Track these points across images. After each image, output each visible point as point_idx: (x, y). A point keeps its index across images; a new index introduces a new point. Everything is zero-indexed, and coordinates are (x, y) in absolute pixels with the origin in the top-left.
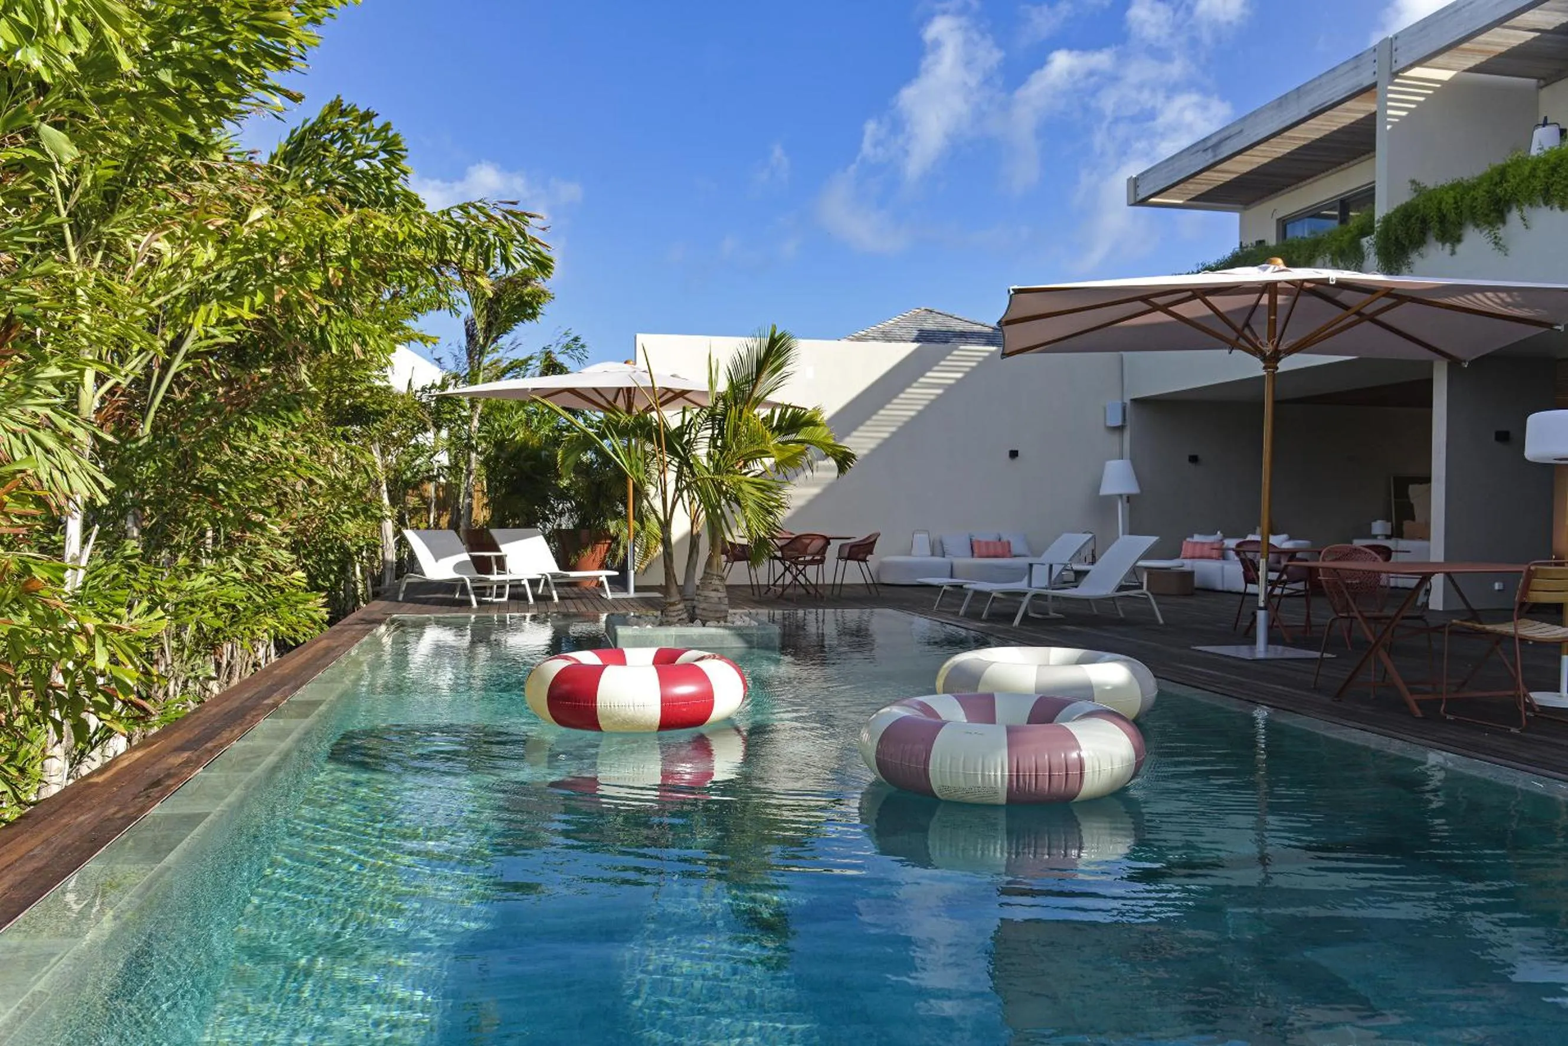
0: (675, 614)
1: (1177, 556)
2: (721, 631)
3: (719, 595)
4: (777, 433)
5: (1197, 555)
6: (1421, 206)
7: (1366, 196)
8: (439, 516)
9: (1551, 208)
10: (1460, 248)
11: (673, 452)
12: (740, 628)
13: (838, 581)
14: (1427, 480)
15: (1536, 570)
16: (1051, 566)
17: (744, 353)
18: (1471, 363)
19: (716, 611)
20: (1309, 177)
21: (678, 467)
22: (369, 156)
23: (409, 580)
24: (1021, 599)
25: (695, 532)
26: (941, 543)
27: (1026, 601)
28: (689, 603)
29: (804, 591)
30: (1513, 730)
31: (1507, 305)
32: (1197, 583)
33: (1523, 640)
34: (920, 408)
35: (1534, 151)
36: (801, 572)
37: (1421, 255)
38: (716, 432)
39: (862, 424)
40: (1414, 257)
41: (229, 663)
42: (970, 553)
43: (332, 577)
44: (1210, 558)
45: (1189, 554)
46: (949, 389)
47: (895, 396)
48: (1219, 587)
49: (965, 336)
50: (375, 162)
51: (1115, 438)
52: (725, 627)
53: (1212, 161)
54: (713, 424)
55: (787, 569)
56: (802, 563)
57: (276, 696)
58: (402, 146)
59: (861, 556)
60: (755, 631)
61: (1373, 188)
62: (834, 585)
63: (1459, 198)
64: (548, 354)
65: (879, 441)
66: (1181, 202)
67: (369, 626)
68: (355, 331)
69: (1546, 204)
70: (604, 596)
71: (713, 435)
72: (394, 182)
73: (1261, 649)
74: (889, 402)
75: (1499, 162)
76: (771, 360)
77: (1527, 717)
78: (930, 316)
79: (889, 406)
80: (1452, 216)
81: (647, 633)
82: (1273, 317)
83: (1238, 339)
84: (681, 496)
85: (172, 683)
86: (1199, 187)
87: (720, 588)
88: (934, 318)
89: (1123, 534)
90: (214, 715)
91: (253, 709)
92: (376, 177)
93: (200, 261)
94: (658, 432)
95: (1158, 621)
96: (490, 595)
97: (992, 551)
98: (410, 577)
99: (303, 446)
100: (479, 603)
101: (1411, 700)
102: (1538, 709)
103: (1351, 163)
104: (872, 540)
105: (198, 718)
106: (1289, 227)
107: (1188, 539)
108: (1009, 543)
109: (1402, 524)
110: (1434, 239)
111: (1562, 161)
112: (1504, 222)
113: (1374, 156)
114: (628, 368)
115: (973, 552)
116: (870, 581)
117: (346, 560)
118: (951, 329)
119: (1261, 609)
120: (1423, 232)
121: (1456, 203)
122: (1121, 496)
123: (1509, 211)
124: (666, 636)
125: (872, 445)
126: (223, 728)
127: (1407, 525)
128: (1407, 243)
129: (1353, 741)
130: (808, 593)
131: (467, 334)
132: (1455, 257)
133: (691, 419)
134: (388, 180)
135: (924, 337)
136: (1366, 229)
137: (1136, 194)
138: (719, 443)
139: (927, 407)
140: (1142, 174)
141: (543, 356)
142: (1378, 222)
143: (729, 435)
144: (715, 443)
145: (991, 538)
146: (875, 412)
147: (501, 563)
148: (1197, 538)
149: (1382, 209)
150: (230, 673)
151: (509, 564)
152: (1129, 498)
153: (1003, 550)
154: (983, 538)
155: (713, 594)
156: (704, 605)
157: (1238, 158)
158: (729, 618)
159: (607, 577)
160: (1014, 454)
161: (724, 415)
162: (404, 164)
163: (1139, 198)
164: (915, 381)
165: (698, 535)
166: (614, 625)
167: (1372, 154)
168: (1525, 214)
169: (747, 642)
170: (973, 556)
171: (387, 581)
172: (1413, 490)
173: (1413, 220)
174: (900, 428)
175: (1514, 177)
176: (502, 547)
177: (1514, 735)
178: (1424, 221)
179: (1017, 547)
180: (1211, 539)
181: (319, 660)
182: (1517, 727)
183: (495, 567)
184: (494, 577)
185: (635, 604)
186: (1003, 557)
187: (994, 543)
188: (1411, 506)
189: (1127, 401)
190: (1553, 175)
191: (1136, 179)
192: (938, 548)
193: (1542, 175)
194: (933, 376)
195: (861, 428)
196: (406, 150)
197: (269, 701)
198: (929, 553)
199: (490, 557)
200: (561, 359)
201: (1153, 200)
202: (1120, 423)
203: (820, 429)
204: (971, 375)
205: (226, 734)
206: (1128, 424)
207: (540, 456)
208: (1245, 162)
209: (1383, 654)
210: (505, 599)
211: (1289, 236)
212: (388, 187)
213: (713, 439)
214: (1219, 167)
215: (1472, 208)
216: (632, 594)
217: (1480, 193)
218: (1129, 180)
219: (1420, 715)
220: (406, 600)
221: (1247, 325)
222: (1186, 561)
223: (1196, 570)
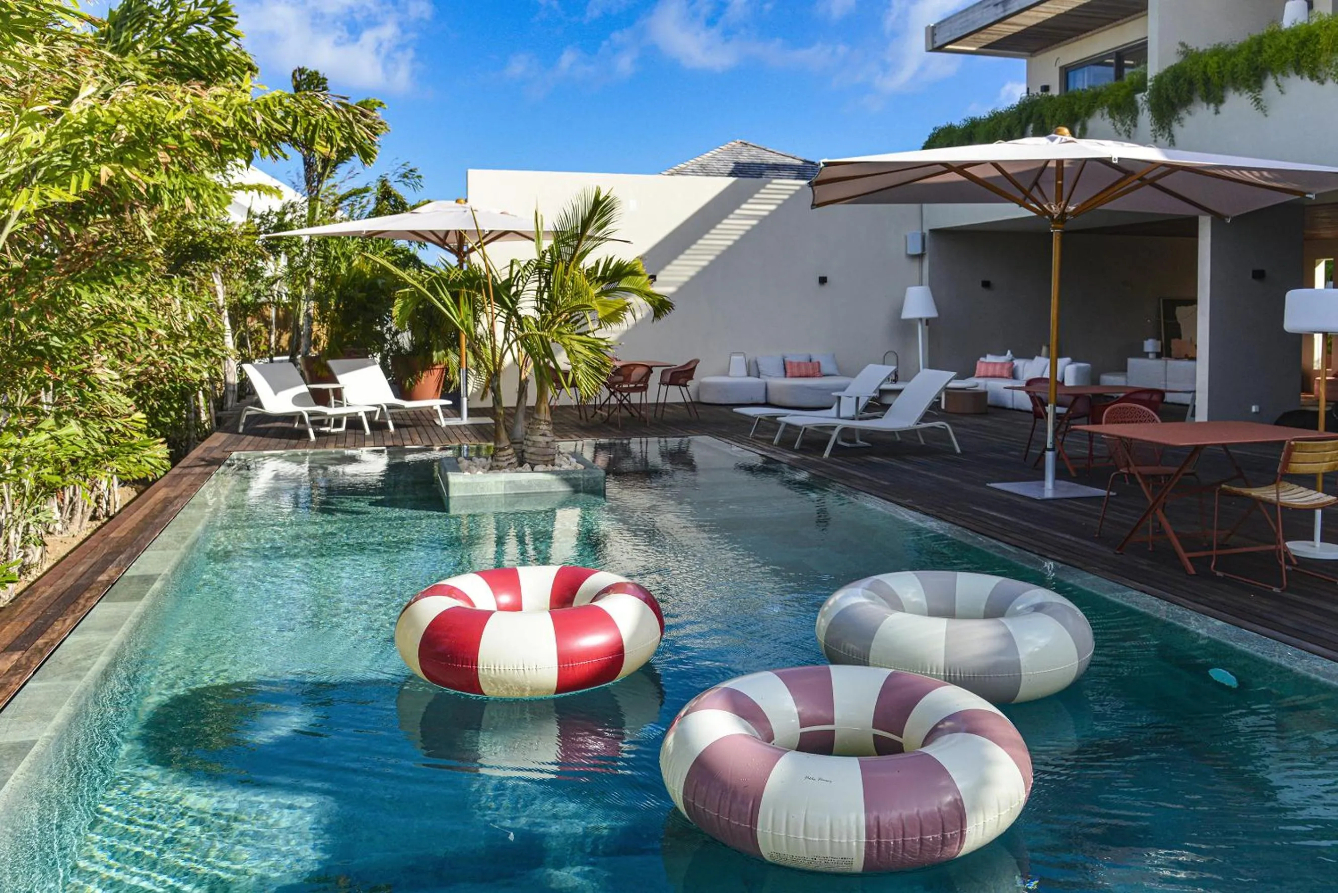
0: (504, 459)
1: (972, 375)
2: (548, 477)
3: (547, 439)
4: (601, 282)
5: (990, 374)
6: (1188, 69)
7: (1139, 51)
8: (280, 335)
9: (1302, 78)
10: (1223, 108)
11: (504, 305)
12: (567, 472)
13: (661, 400)
14: (1194, 302)
15: (1296, 444)
16: (858, 398)
17: (570, 211)
18: (1234, 219)
19: (545, 455)
20: (1088, 31)
21: (507, 318)
22: (199, 22)
23: (248, 413)
24: (830, 432)
25: (523, 377)
26: (756, 362)
27: (835, 434)
28: (518, 446)
29: (628, 414)
30: (1275, 589)
31: (1266, 179)
32: (990, 401)
33: (1285, 508)
34: (736, 238)
35: (1287, 23)
36: (625, 398)
37: (1189, 113)
38: (543, 285)
39: (682, 252)
40: (1183, 113)
41: (71, 500)
42: (783, 373)
43: (172, 413)
44: (1001, 377)
45: (982, 374)
46: (763, 220)
47: (713, 227)
48: (1010, 406)
49: (778, 169)
50: (205, 28)
51: (916, 264)
52: (553, 472)
53: (1002, 15)
54: (540, 277)
55: (612, 394)
56: (626, 390)
57: (111, 571)
58: (233, 12)
59: (681, 381)
60: (580, 476)
61: (1146, 43)
62: (657, 404)
63: (1221, 64)
64: (384, 183)
65: (698, 269)
66: (973, 49)
67: (208, 469)
68: (190, 185)
69: (1297, 74)
70: (438, 422)
71: (539, 287)
72: (223, 46)
73: (1049, 488)
74: (707, 232)
75: (1256, 33)
76: (595, 218)
77: (1286, 571)
78: (745, 149)
79: (707, 236)
80: (1215, 79)
81: (478, 480)
82: (1060, 182)
83: (1025, 199)
84: (510, 347)
85: (13, 531)
86: (990, 37)
87: (548, 432)
88: (749, 150)
89: (924, 367)
90: (48, 598)
91: (87, 588)
92: (206, 42)
93: (28, 143)
94: (486, 285)
95: (954, 449)
96: (328, 425)
97: (804, 372)
98: (250, 410)
99: (139, 298)
100: (317, 434)
101: (1184, 556)
102: (1295, 562)
103: (1125, 20)
104: (692, 366)
105: (31, 603)
106: (1071, 74)
107: (982, 359)
108: (819, 363)
109: (1170, 342)
110: (1199, 99)
111: (1310, 36)
112: (1261, 88)
113: (1147, 14)
114: (459, 208)
115: (786, 372)
116: (688, 400)
117: (186, 393)
118: (765, 162)
119: (1049, 450)
120: (1190, 92)
121: (1219, 67)
122: (921, 319)
123: (1265, 78)
124: (496, 482)
125: (692, 272)
126: (55, 617)
127: (1175, 343)
128: (1176, 101)
129: (1134, 606)
130: (633, 415)
131: (305, 163)
132: (1218, 116)
133: (519, 271)
134: (218, 45)
135: (741, 170)
136: (1141, 86)
137: (933, 42)
138: (546, 296)
139: (743, 237)
140: (939, 23)
141: (379, 184)
142: (1151, 81)
143: (556, 288)
144: (542, 294)
145: (803, 359)
146: (694, 242)
147: (338, 393)
148: (990, 358)
149: (1154, 68)
150: (72, 510)
151: (346, 394)
152: (928, 321)
153: (812, 370)
154: (795, 360)
155: (541, 439)
156: (532, 450)
157: (1026, 13)
158: (557, 461)
159: (442, 406)
160: (823, 280)
161: (552, 270)
162: (235, 29)
163: (936, 45)
164: (732, 212)
165: (527, 380)
166: (446, 471)
167: (1144, 13)
168: (1279, 80)
169: (573, 486)
170: (785, 376)
171: (230, 403)
172: (1180, 311)
173: (1181, 81)
174: (718, 257)
175: (1270, 47)
176: (340, 378)
177: (1275, 597)
178: (1191, 83)
179: (826, 368)
180: (1002, 359)
181: (157, 517)
182: (1279, 587)
183: (333, 398)
184: (331, 411)
185: (468, 433)
186: (813, 376)
187: (805, 363)
188: (1179, 325)
189: (926, 231)
190: (1303, 49)
191: (934, 28)
192: (753, 369)
193: (1293, 48)
194: (748, 208)
195: (682, 257)
196: (237, 17)
197: (103, 578)
198: (745, 374)
199: (327, 390)
200: (399, 189)
201: (949, 47)
202: (919, 251)
203: (639, 278)
204: (784, 206)
205: (58, 626)
206: (927, 251)
207: (376, 284)
208: (1031, 17)
209: (1159, 512)
210: (343, 429)
211: (1071, 88)
212: (219, 52)
213: (540, 291)
214: (1009, 20)
215: (1233, 73)
216: (465, 420)
217: (1240, 59)
218: (927, 28)
219: (1193, 572)
220: (247, 432)
221: (1036, 183)
222: (981, 381)
223: (988, 389)
